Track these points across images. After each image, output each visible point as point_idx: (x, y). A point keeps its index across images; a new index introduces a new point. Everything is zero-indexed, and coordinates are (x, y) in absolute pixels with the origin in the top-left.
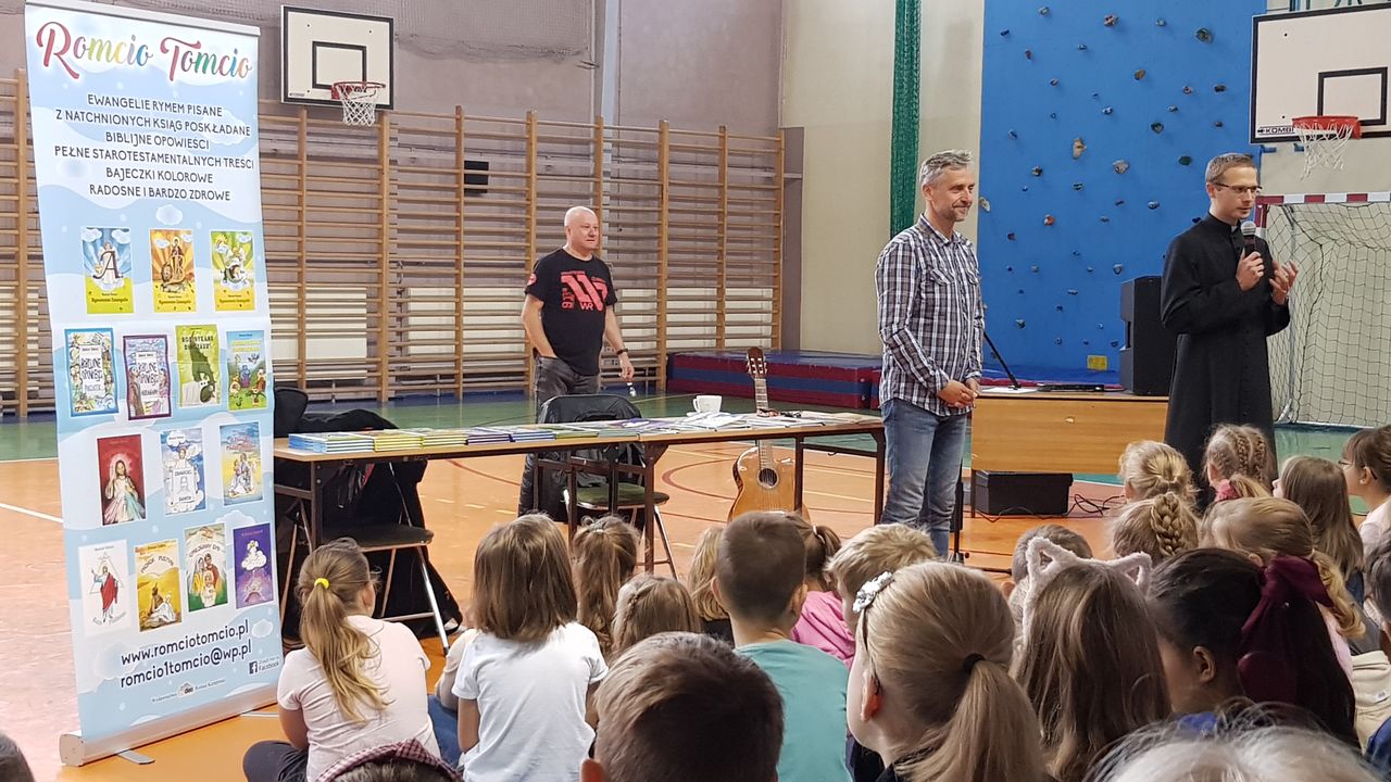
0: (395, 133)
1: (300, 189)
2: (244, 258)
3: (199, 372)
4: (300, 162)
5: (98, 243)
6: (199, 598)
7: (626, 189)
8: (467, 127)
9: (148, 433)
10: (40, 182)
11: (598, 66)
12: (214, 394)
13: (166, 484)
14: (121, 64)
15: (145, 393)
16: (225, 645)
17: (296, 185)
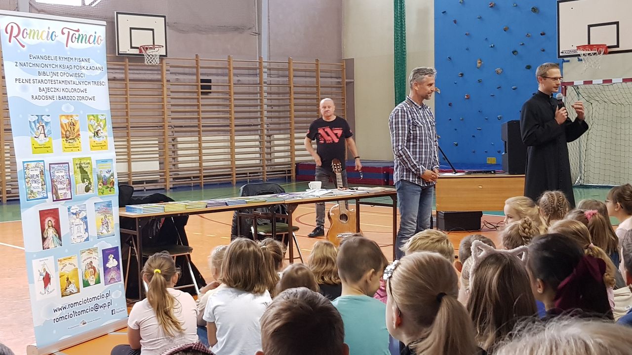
0: (169, 68)
1: (126, 95)
2: (102, 126)
3: (84, 179)
4: (126, 82)
5: (36, 122)
6: (87, 281)
7: (274, 89)
8: (201, 64)
9: (62, 207)
10: (9, 95)
11: (259, 34)
12: (91, 188)
13: (71, 230)
14: (44, 40)
15: (60, 189)
16: (100, 302)
17: (124, 93)
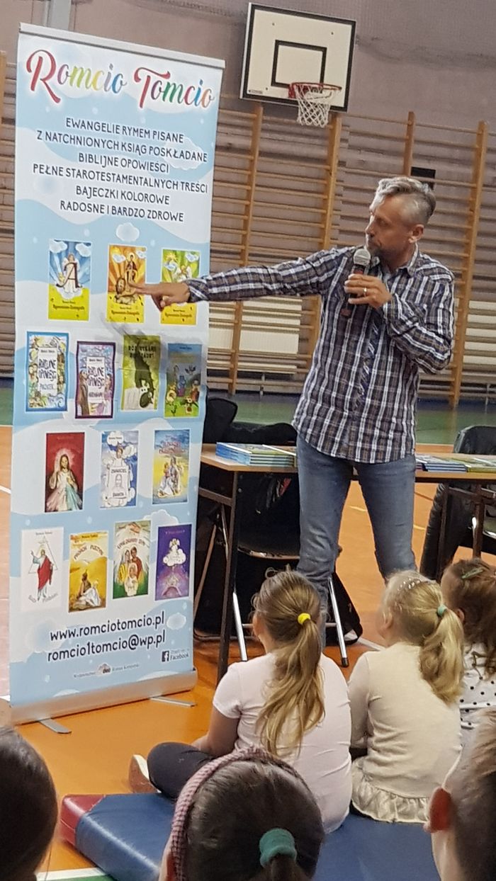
0: (346, 135)
1: (249, 184)
2: (190, 275)
3: (140, 380)
4: (252, 157)
6: (123, 587)
8: (418, 133)
9: (91, 431)
12: (153, 400)
13: (103, 480)
14: (98, 89)
15: (91, 395)
16: (142, 633)
17: (246, 179)
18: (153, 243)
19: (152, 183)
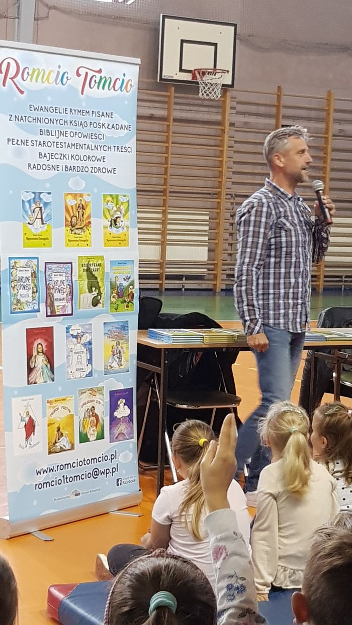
0: (234, 104)
1: (167, 142)
2: (123, 212)
3: (91, 287)
4: (168, 123)
5: (32, 201)
6: (86, 435)
8: (285, 101)
9: (58, 326)
12: (101, 301)
13: (68, 360)
14: (51, 83)
15: (57, 300)
16: (102, 466)
17: (164, 139)
18: (95, 190)
19: (93, 148)
